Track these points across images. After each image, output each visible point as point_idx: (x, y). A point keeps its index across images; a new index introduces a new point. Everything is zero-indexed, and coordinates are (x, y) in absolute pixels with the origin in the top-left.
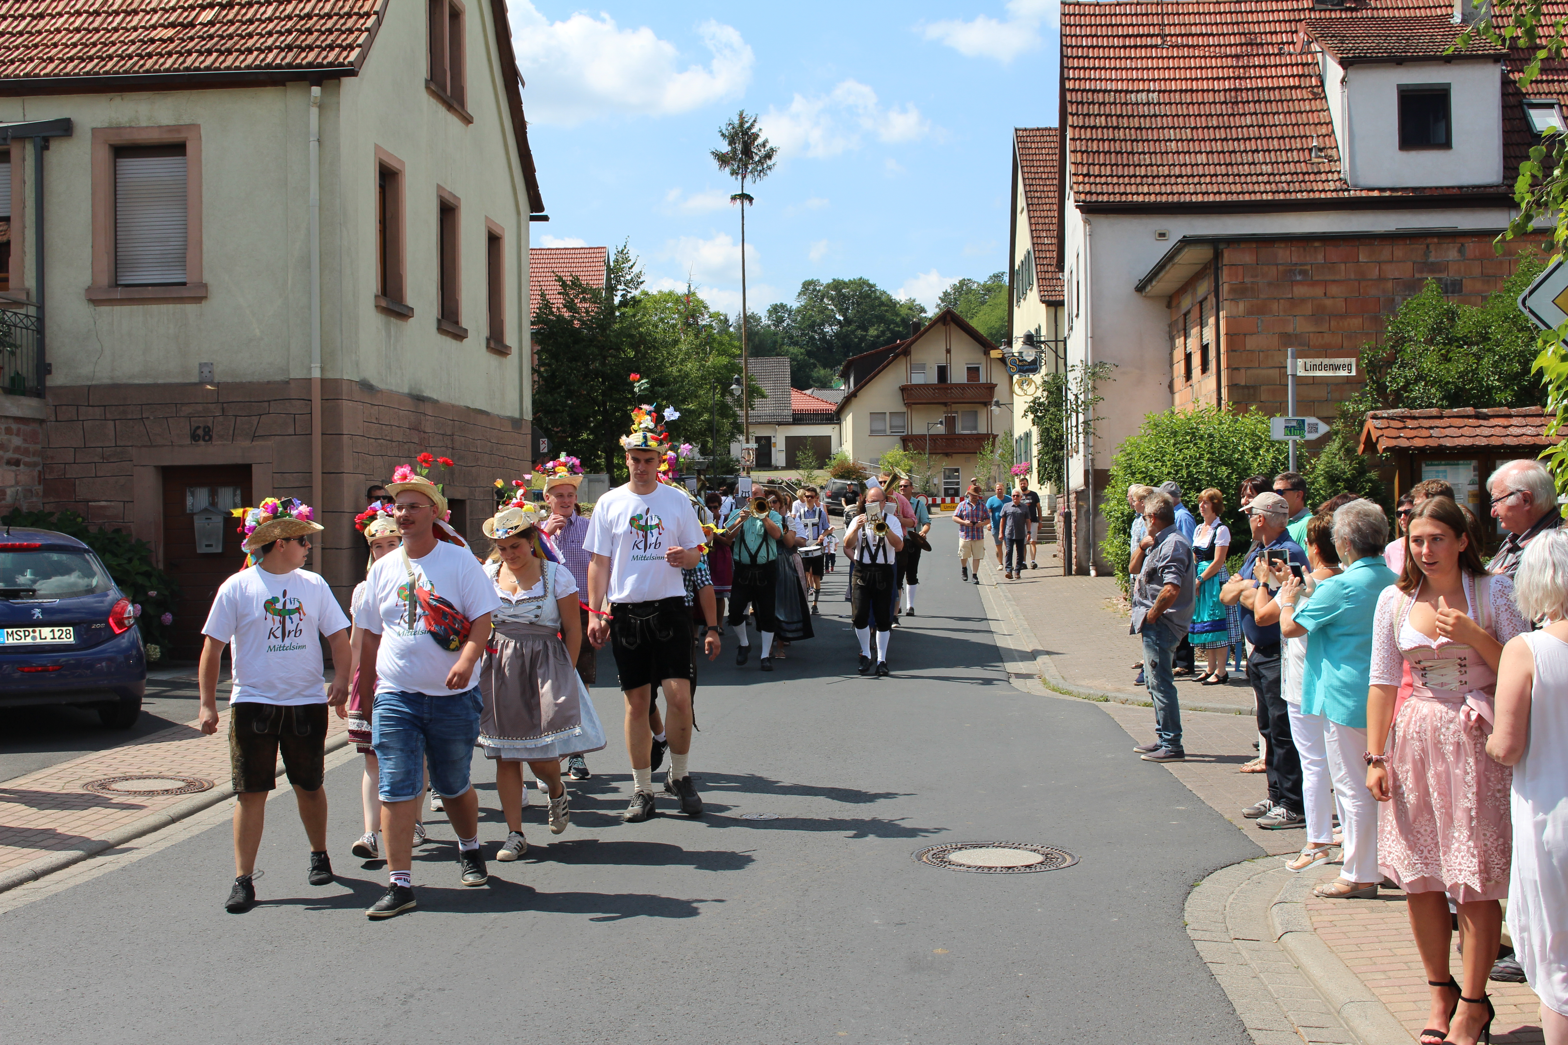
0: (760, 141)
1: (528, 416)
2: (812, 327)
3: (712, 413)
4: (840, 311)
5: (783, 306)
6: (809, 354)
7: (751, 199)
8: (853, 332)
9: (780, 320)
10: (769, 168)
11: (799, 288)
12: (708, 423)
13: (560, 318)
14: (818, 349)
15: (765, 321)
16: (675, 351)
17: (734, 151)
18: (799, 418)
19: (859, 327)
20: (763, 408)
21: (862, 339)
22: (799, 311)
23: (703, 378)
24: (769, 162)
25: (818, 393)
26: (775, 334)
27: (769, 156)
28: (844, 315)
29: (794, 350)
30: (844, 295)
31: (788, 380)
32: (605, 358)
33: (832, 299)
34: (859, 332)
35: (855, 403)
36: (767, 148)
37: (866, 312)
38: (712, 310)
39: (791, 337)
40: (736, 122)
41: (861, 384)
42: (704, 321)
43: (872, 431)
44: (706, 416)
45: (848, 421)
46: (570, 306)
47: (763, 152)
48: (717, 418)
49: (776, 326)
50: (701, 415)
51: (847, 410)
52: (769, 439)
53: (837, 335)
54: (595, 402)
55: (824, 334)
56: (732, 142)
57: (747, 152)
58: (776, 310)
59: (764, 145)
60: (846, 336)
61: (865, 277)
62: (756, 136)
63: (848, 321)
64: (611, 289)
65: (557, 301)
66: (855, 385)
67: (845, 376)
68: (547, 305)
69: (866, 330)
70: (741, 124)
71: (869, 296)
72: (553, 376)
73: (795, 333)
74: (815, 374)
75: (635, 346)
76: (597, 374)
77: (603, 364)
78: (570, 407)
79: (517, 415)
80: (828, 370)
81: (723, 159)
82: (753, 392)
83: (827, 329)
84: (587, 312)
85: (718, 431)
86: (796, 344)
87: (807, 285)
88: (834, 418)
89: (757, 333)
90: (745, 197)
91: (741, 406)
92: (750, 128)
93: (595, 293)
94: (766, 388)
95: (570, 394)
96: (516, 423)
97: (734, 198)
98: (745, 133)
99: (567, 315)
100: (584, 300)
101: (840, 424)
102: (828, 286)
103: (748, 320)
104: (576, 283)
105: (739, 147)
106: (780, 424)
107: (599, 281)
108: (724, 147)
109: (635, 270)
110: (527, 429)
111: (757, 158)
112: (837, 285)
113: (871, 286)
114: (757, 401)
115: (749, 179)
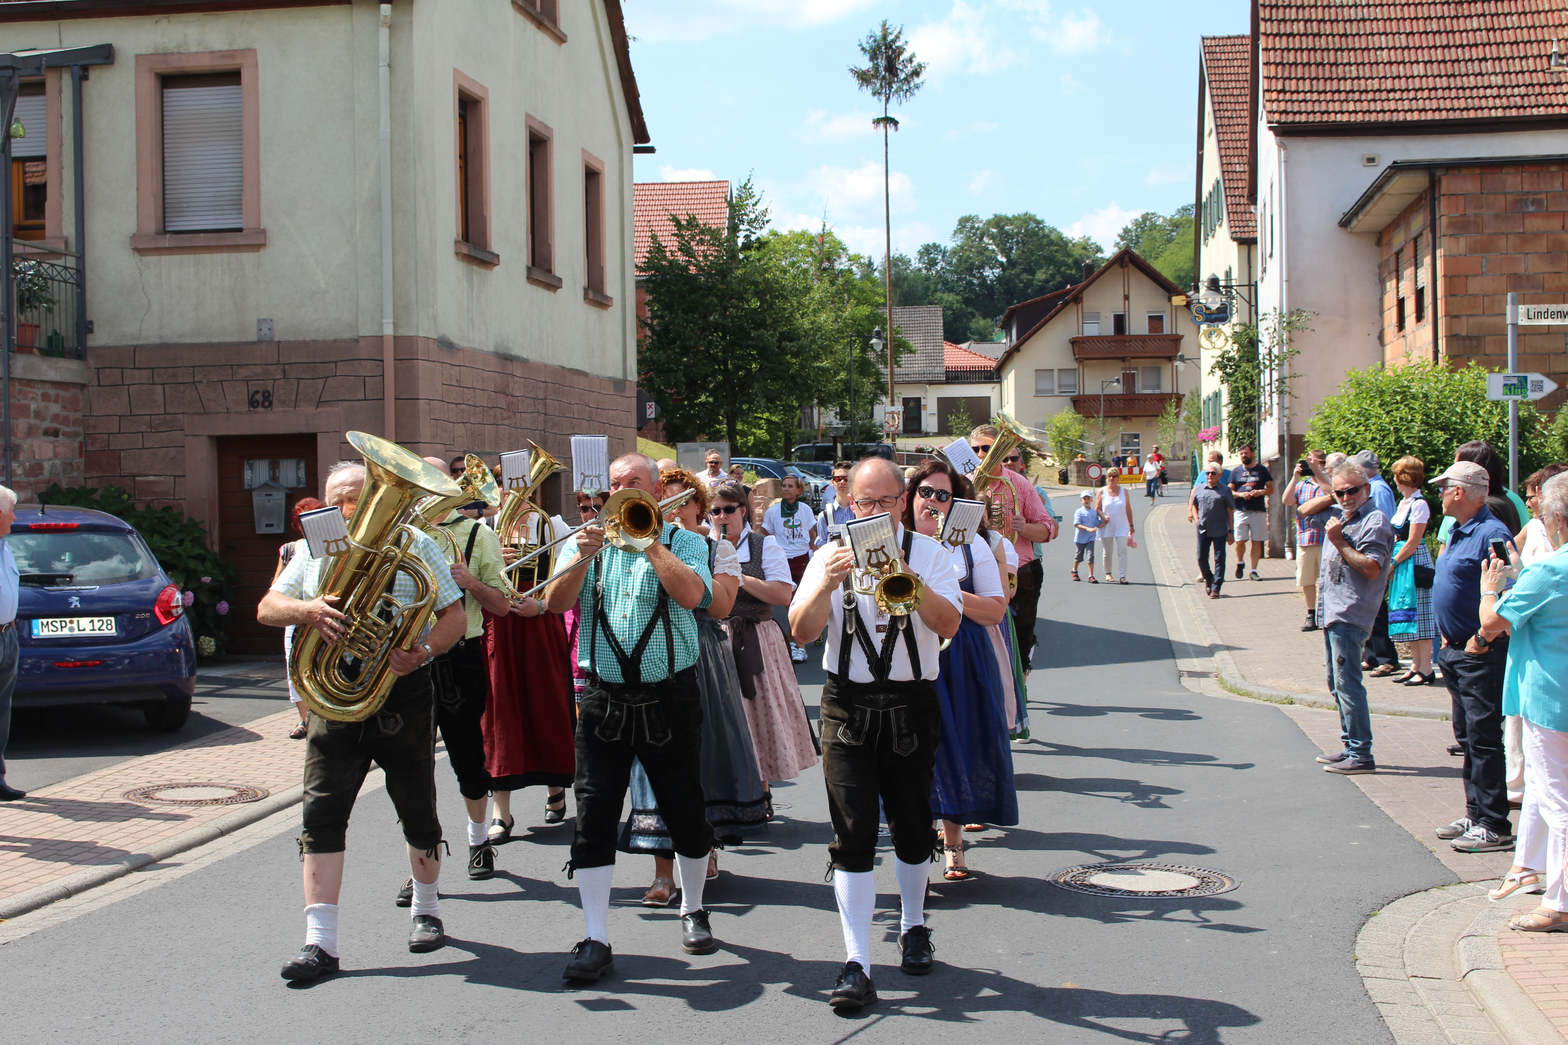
0: (905, 56)
1: (633, 376)
2: (970, 270)
3: (849, 371)
4: (1003, 251)
5: (936, 247)
6: (967, 301)
7: (895, 123)
8: (1018, 276)
9: (933, 263)
10: (917, 87)
11: (955, 225)
12: (846, 382)
13: (673, 264)
14: (977, 295)
15: (915, 264)
16: (805, 300)
17: (876, 67)
18: (954, 377)
19: (1024, 270)
20: (910, 365)
21: (1028, 284)
22: (954, 252)
23: (840, 331)
24: (917, 80)
25: (975, 347)
26: (927, 279)
27: (916, 73)
28: (1008, 256)
29: (949, 297)
30: (1007, 233)
31: (941, 333)
32: (726, 309)
33: (993, 237)
34: (1025, 276)
35: (1018, 358)
36: (915, 63)
37: (1032, 253)
38: (851, 252)
39: (945, 283)
40: (879, 33)
41: (1024, 336)
42: (842, 264)
43: (1037, 391)
44: (843, 375)
45: (1010, 380)
46: (686, 250)
47: (909, 69)
48: (855, 376)
49: (928, 270)
50: (836, 373)
51: (1009, 367)
52: (918, 400)
53: (998, 279)
54: (713, 359)
55: (983, 279)
56: (874, 57)
57: (891, 68)
58: (928, 251)
59: (910, 60)
60: (1010, 280)
61: (1032, 212)
62: (901, 51)
63: (1011, 263)
64: (734, 229)
65: (671, 244)
66: (1018, 338)
67: (1006, 327)
68: (658, 249)
69: (1033, 273)
70: (885, 37)
71: (1036, 234)
72: (666, 329)
73: (949, 276)
74: (973, 325)
75: (760, 295)
76: (717, 327)
77: (723, 316)
78: (686, 366)
79: (619, 375)
80: (989, 321)
81: (864, 78)
82: (900, 347)
83: (988, 273)
84: (705, 256)
85: (857, 392)
86: (951, 290)
87: (964, 222)
88: (994, 376)
89: (906, 278)
90: (889, 121)
91: (886, 363)
92: (894, 41)
93: (715, 234)
94: (914, 341)
95: (685, 351)
96: (619, 385)
97: (877, 122)
98: (889, 46)
99: (681, 258)
100: (701, 242)
101: (1000, 382)
102: (989, 223)
103: (894, 263)
104: (692, 222)
105: (882, 63)
106: (931, 383)
107: (719, 220)
108: (866, 64)
109: (760, 207)
110: (632, 391)
111: (902, 76)
112: (999, 222)
113: (1038, 223)
114: (904, 358)
115: (893, 100)
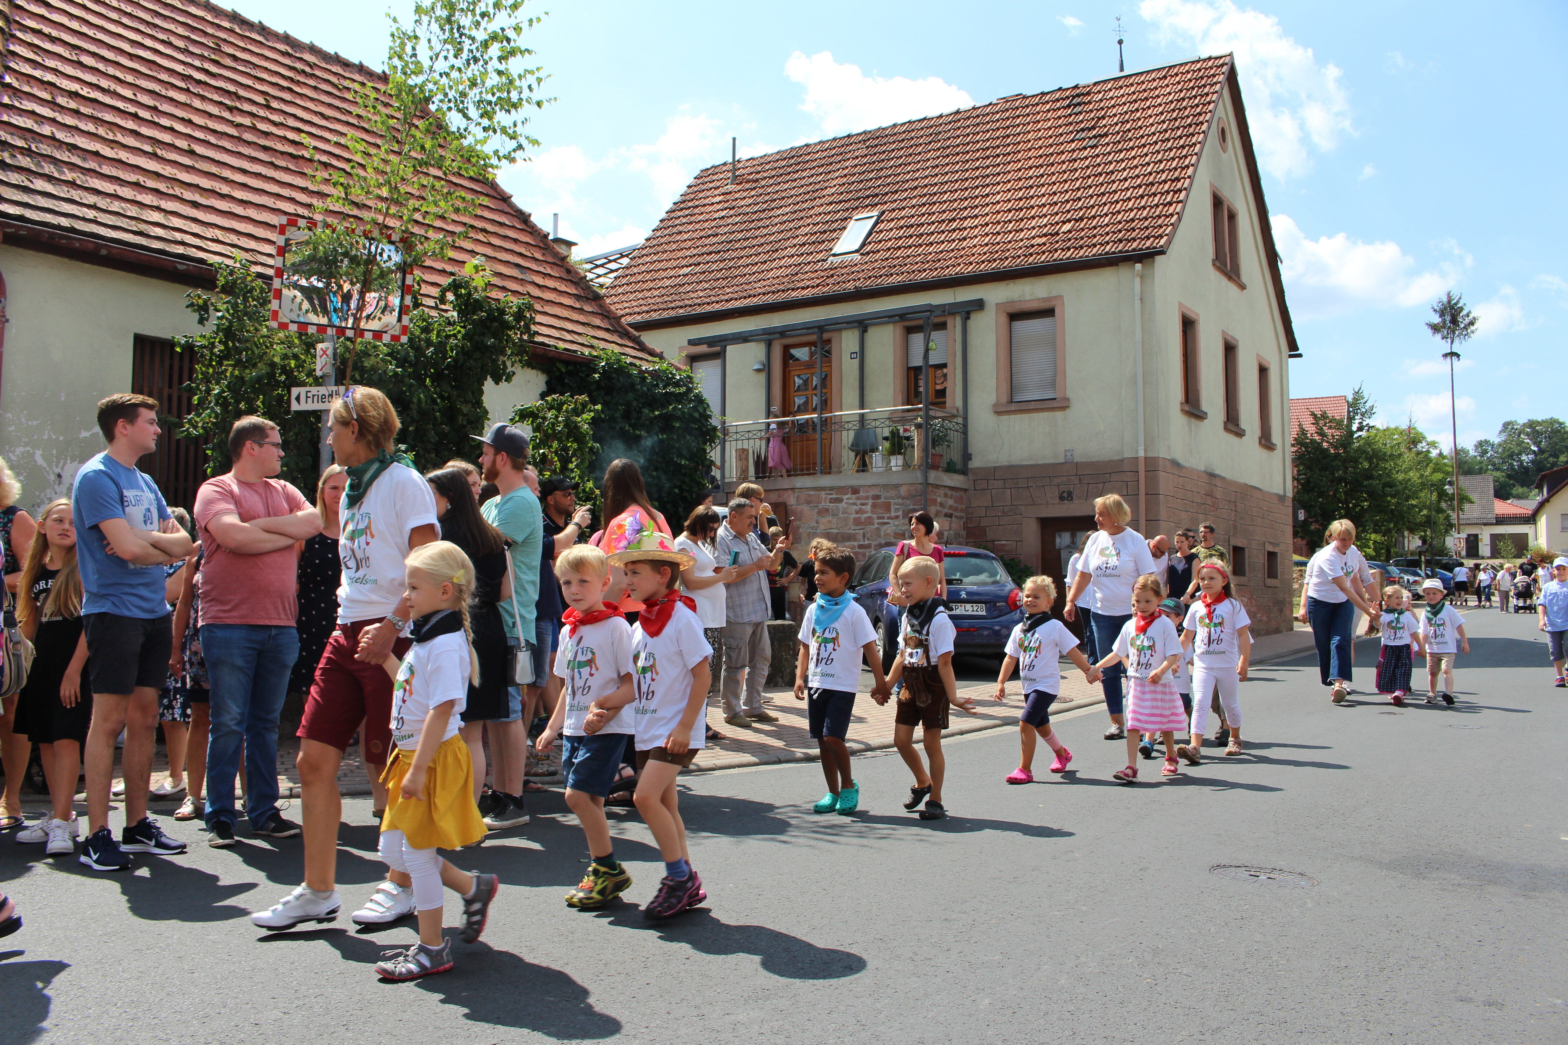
0: (1464, 312)
1: (1290, 494)
2: (1511, 456)
3: (1430, 510)
4: (1535, 443)
5: (1486, 442)
6: (1509, 477)
7: (1458, 356)
8: (1546, 459)
9: (1485, 452)
10: (1473, 332)
11: (1500, 427)
12: (1428, 517)
13: (1313, 441)
14: (1517, 473)
15: (1472, 453)
16: (1399, 462)
17: (1444, 321)
18: (1501, 520)
19: (1551, 455)
20: (1471, 511)
21: (1554, 464)
22: (1500, 445)
23: (1422, 484)
24: (1472, 328)
25: (1516, 502)
26: (1481, 463)
27: (1472, 323)
28: (1538, 447)
29: (1498, 474)
30: (1537, 432)
31: (1492, 492)
32: (1347, 468)
33: (1527, 434)
34: (1551, 459)
35: (1548, 507)
36: (1471, 317)
37: (1556, 444)
38: (1429, 439)
39: (1494, 465)
40: (1445, 300)
41: (1552, 493)
42: (1422, 446)
43: (1563, 528)
44: (1425, 512)
45: (1542, 521)
46: (1321, 433)
47: (1467, 320)
48: (1434, 513)
49: (1482, 457)
50: (1420, 511)
51: (1541, 513)
52: (1476, 536)
53: (1532, 462)
54: (1340, 501)
55: (1521, 462)
56: (1442, 314)
57: (1454, 321)
58: (1482, 445)
59: (1468, 315)
60: (1541, 462)
61: (1556, 417)
62: (1461, 309)
63: (1541, 451)
64: (1351, 419)
65: (1311, 429)
66: (1548, 493)
67: (1540, 487)
68: (1303, 432)
69: (1557, 457)
70: (1449, 302)
71: (1559, 431)
72: (1308, 481)
73: (1496, 461)
74: (1514, 491)
75: (1369, 459)
76: (1340, 480)
77: (1345, 472)
78: (1322, 503)
79: (1281, 493)
80: (1525, 489)
81: (1435, 328)
82: (1464, 499)
83: (1524, 457)
84: (1333, 436)
85: (1435, 523)
86: (1497, 469)
87: (1506, 425)
88: (1531, 519)
89: (1466, 462)
90: (1453, 354)
91: (1453, 510)
92: (1456, 304)
93: (1338, 424)
94: (1473, 496)
95: (1321, 494)
96: (1282, 498)
97: (1445, 356)
98: (1452, 308)
99: (1317, 438)
100: (1330, 428)
101: (1535, 523)
102: (1524, 425)
103: (1458, 452)
104: (1324, 416)
105: (1448, 318)
106: (1485, 524)
107: (1342, 413)
108: (1436, 319)
109: (1368, 405)
110: (1289, 503)
111: (1462, 326)
112: (1532, 424)
113: (1561, 424)
114: (1467, 506)
115: (1456, 341)
